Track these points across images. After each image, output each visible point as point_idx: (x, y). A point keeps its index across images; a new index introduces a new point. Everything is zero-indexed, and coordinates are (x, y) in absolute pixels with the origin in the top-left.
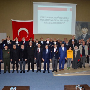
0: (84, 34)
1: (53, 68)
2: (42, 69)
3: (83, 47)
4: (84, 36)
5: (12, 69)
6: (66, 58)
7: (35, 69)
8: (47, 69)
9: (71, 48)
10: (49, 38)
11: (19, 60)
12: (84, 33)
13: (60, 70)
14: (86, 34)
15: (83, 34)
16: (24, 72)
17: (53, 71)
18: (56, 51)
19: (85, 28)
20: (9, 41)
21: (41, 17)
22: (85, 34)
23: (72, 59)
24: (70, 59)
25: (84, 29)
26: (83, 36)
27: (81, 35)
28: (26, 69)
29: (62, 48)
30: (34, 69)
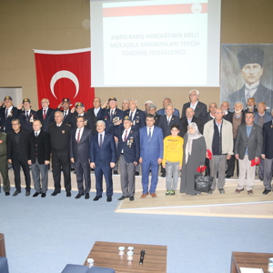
0: (250, 84)
1: (122, 189)
2: (93, 190)
3: (216, 127)
4: (251, 92)
5: (13, 186)
6: (160, 160)
7: (75, 189)
8: (105, 191)
9: (175, 129)
10: (115, 100)
11: (30, 162)
12: (251, 81)
13: (143, 196)
14: (258, 83)
15: (247, 85)
16: (44, 195)
17: (123, 198)
18: (129, 139)
19: (252, 65)
20: (10, 109)
21: (112, 38)
22: (253, 86)
23: (178, 163)
24: (174, 165)
25: (249, 67)
26: (246, 92)
27: (239, 89)
28: (49, 188)
29: (148, 128)
30: (72, 189)
